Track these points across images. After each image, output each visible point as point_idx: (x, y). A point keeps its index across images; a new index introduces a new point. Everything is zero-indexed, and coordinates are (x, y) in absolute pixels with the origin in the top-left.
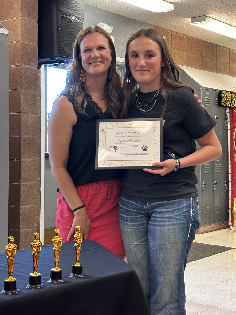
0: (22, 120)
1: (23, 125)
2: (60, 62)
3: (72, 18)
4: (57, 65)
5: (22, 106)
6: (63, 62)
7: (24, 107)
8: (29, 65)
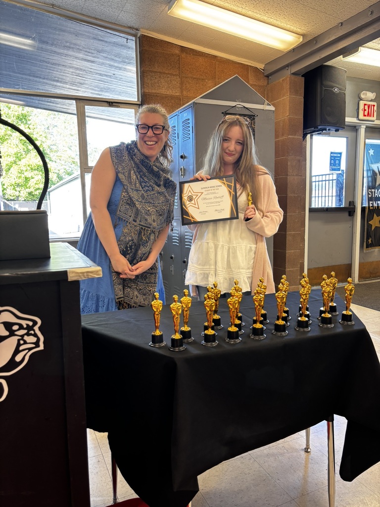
0: (288, 181)
1: (289, 185)
2: (322, 130)
3: (334, 90)
4: (321, 133)
5: (289, 170)
6: (326, 130)
7: (290, 170)
8: (295, 135)
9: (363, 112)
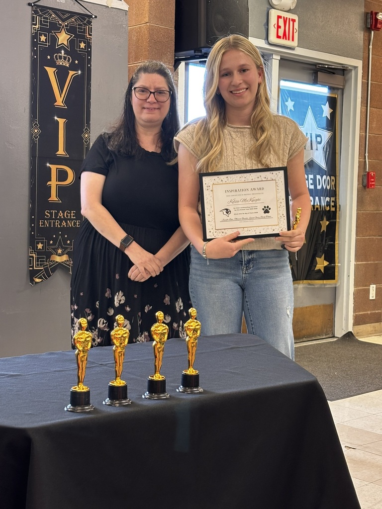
9: (276, 29)
